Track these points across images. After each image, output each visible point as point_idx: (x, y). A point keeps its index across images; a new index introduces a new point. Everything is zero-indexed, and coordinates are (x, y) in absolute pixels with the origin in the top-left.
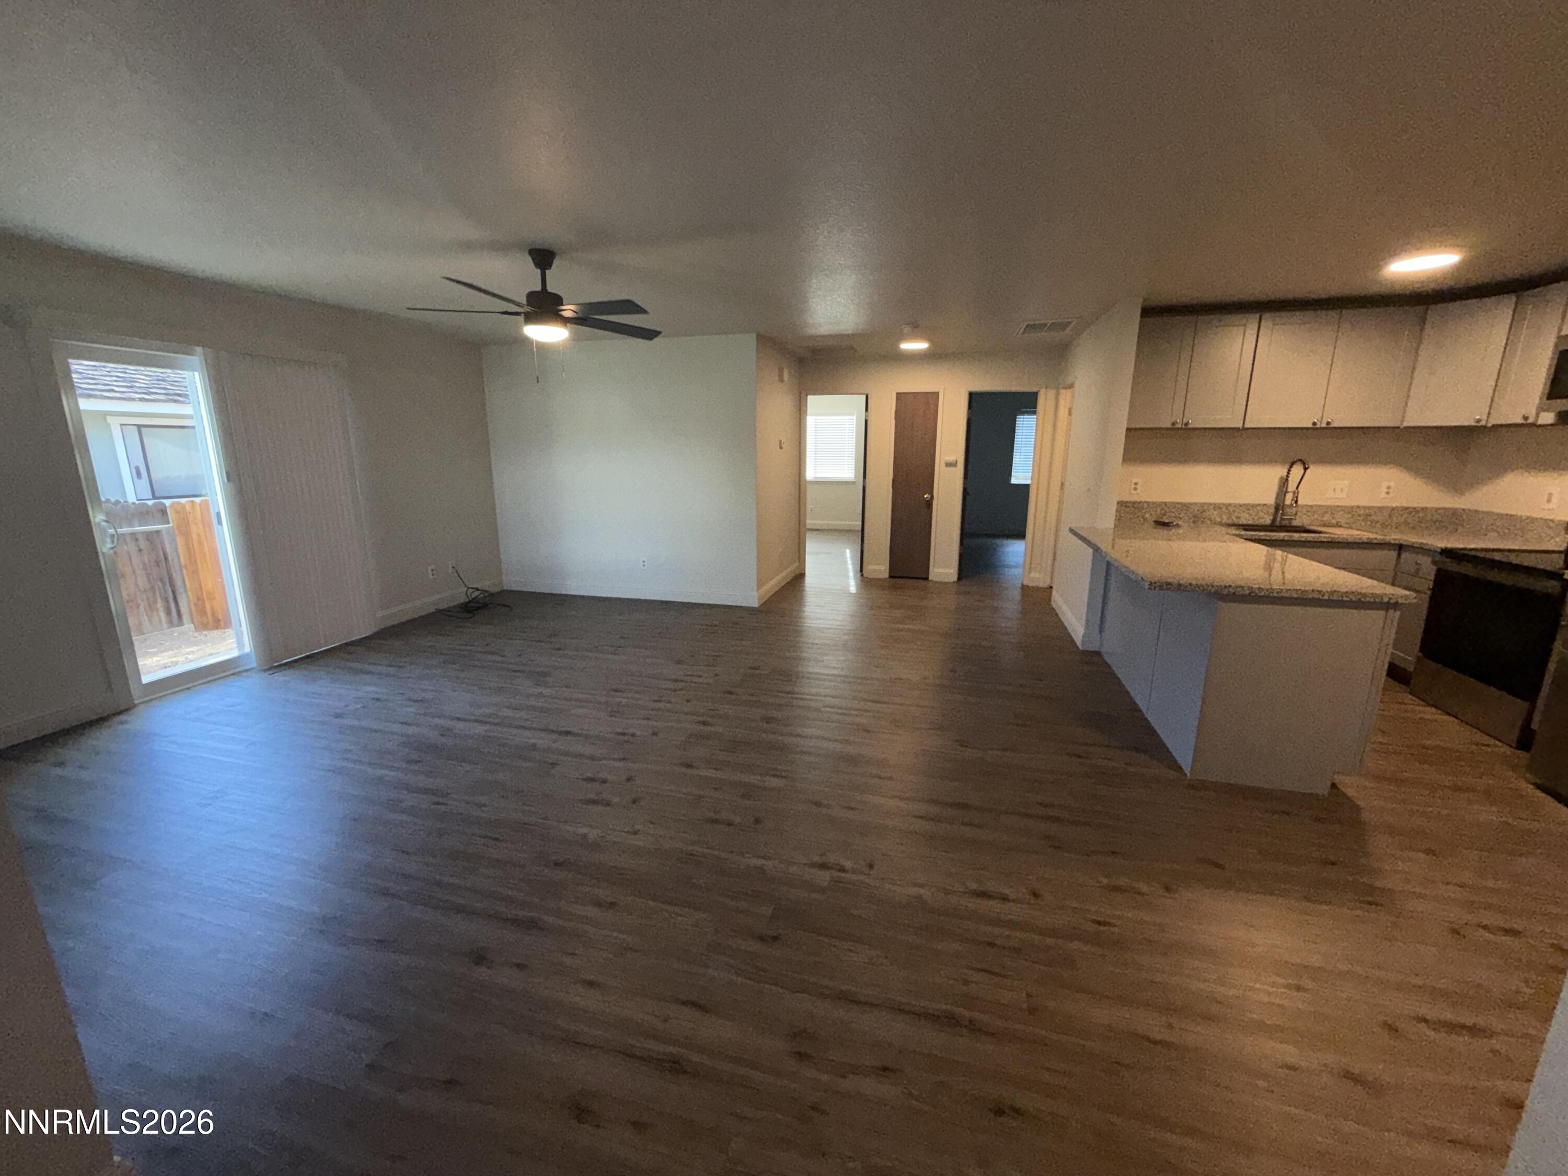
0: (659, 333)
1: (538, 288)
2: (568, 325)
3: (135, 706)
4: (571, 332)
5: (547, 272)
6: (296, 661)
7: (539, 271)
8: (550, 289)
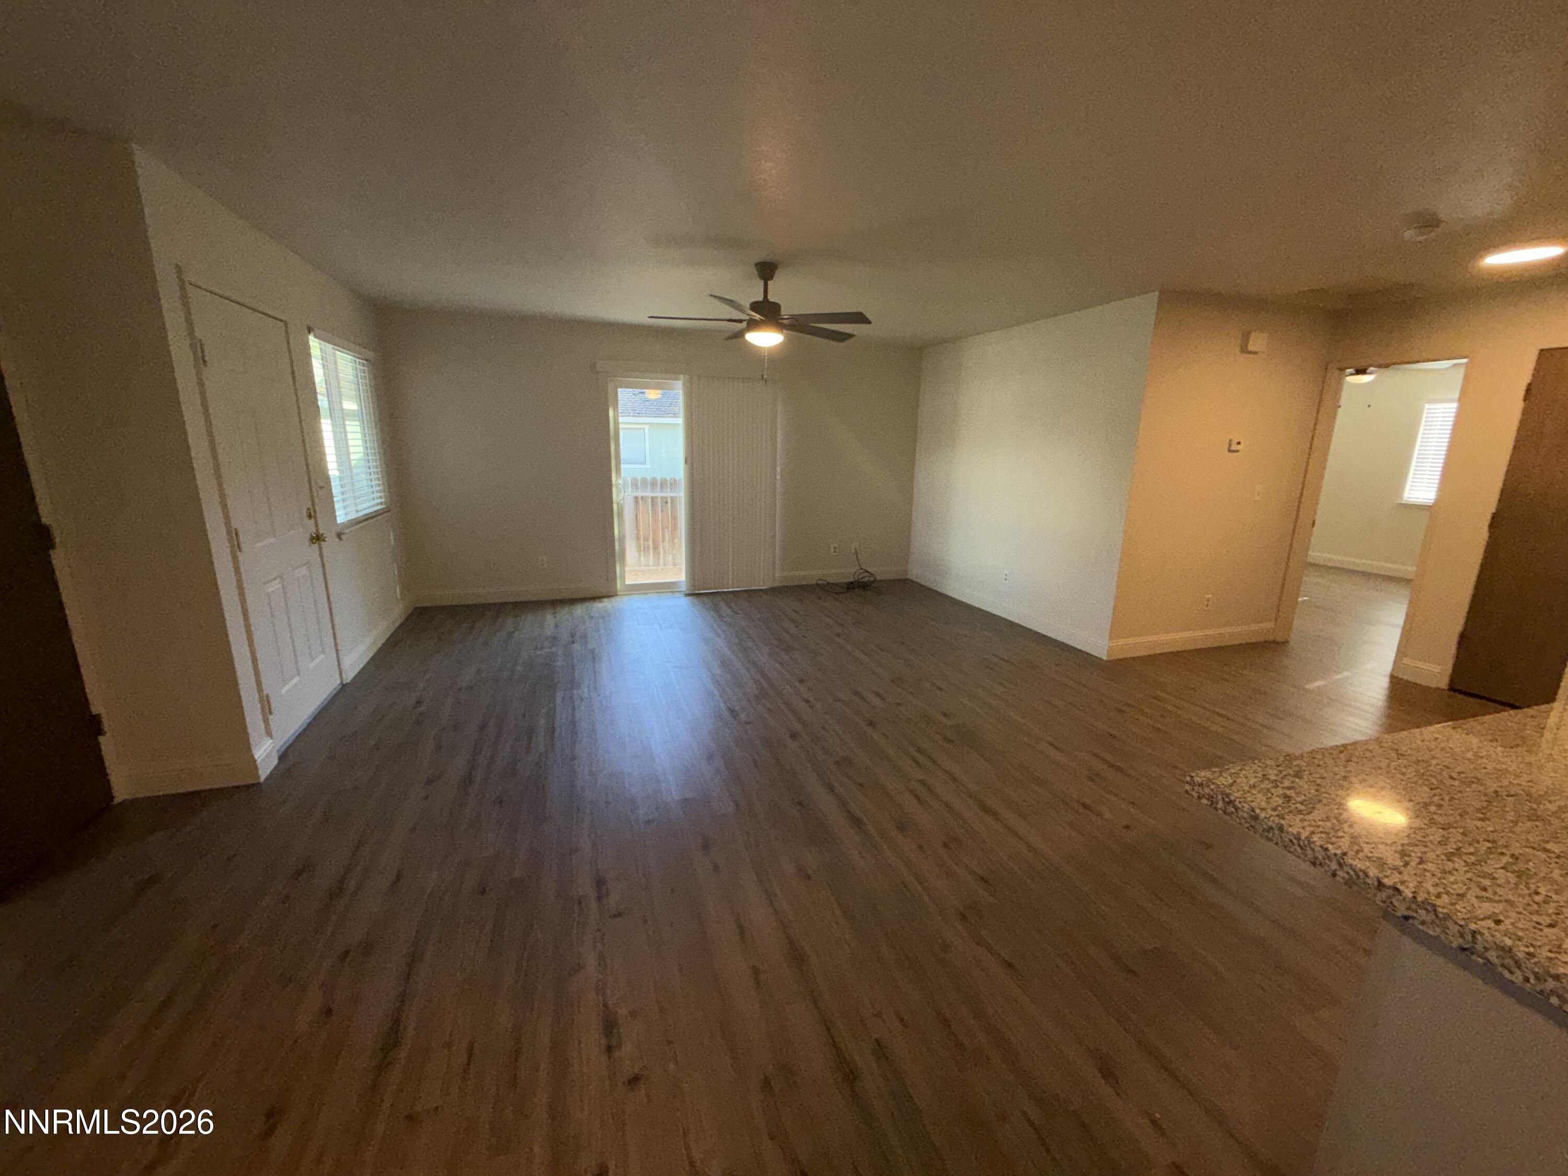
0: (869, 322)
1: (760, 298)
2: (785, 331)
3: (616, 595)
4: (785, 337)
5: (770, 283)
6: (711, 593)
7: (762, 283)
8: (771, 298)
